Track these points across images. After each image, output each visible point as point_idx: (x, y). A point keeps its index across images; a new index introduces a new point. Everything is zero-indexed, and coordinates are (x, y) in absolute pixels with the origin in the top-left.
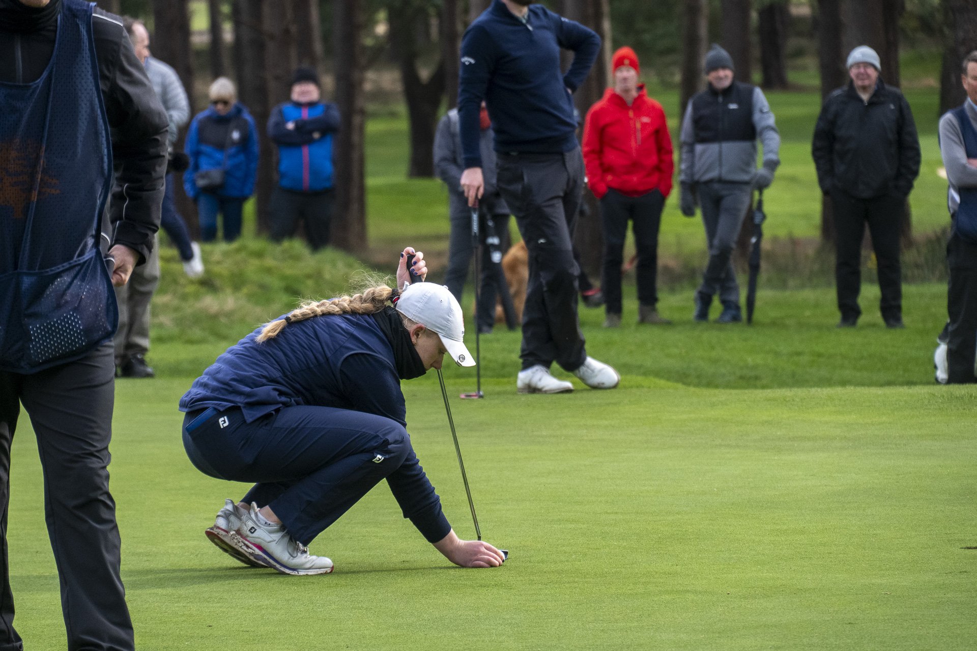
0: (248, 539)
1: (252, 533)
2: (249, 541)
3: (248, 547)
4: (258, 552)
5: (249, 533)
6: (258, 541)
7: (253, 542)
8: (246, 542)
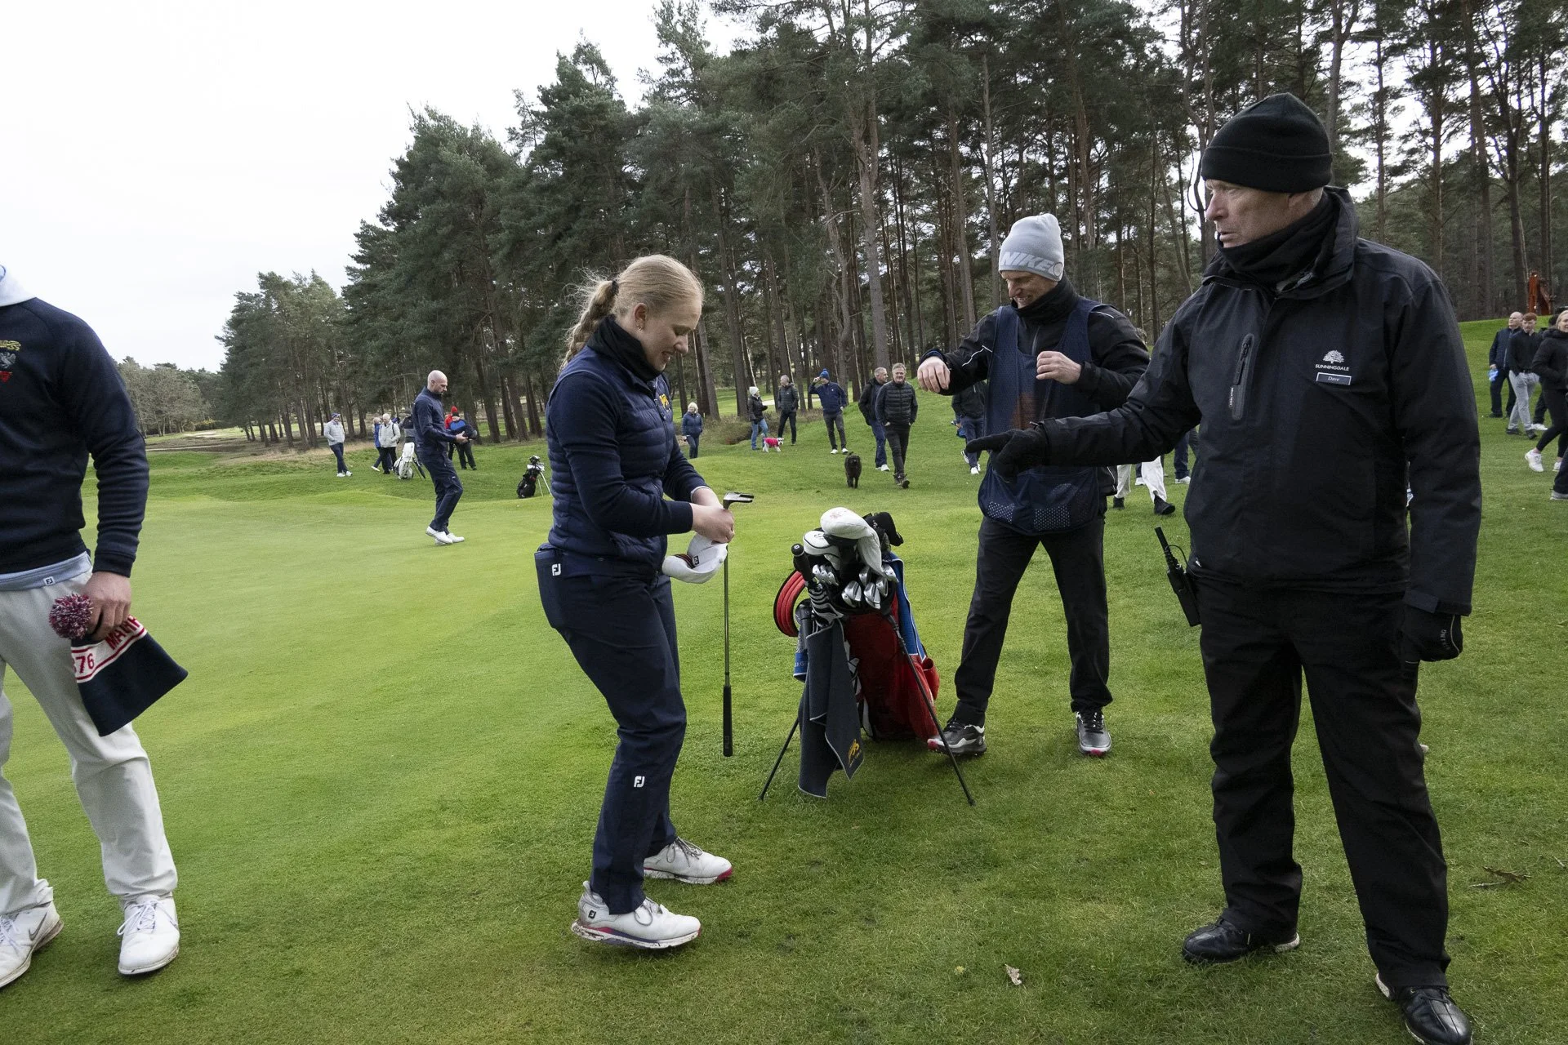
0: (592, 926)
1: (593, 918)
2: (593, 928)
3: (594, 935)
4: (607, 936)
5: (589, 919)
6: (603, 924)
7: (596, 927)
8: (591, 931)
